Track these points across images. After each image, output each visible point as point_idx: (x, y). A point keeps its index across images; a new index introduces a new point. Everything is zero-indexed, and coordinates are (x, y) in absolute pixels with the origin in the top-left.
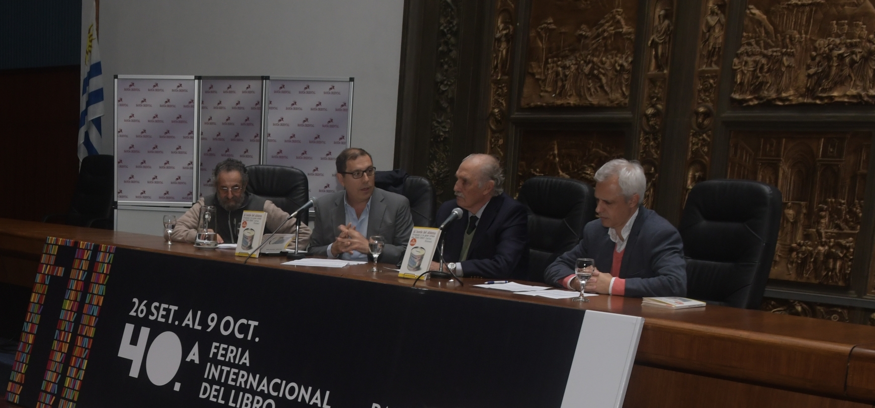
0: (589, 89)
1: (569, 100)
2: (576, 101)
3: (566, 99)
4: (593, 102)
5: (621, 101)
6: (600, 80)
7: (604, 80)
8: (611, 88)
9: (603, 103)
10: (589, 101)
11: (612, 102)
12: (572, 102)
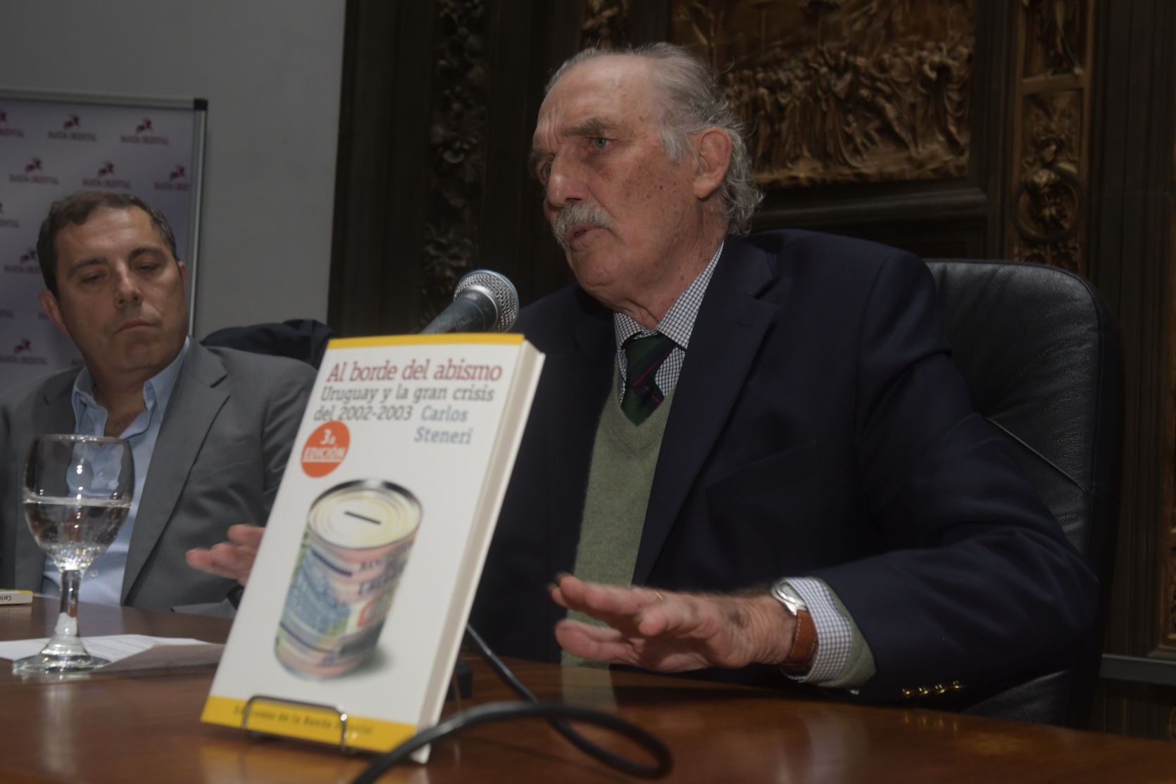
0: (849, 138)
1: (791, 169)
2: (814, 170)
3: (786, 167)
4: (864, 170)
5: (946, 162)
6: (880, 113)
7: (890, 111)
8: (913, 130)
9: (892, 169)
10: (851, 167)
11: (920, 165)
12: (802, 175)
